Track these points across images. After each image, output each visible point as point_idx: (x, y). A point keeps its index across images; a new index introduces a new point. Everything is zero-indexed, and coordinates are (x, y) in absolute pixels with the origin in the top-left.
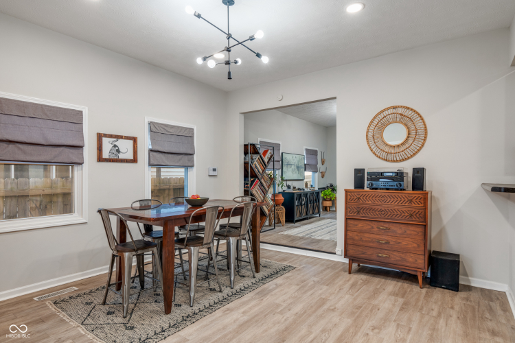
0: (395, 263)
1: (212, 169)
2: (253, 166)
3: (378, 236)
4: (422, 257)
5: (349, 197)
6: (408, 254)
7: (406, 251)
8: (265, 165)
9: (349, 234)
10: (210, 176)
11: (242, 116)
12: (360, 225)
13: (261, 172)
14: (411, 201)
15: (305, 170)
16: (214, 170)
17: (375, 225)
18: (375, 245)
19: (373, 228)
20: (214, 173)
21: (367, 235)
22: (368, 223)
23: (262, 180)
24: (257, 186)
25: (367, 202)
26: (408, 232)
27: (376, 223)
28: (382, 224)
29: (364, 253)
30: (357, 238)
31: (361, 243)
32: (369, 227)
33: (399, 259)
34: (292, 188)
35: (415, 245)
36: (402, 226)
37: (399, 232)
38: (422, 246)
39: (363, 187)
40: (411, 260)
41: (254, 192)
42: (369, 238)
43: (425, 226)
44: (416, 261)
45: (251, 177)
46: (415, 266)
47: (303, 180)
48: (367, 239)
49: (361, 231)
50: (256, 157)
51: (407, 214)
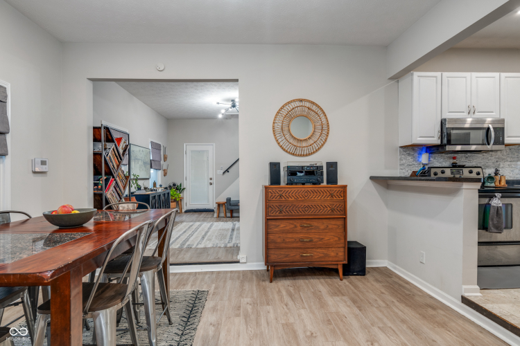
0: (318, 260)
1: (39, 160)
2: (108, 158)
3: (301, 236)
4: (342, 250)
5: (270, 195)
6: (330, 249)
7: (328, 246)
8: (119, 158)
9: (271, 237)
10: (35, 172)
11: (90, 84)
12: (282, 226)
13: (116, 167)
14: (332, 196)
15: (151, 167)
16: (43, 163)
17: (298, 223)
18: (299, 245)
19: (296, 227)
20: (43, 168)
21: (290, 235)
22: (291, 222)
23: (117, 179)
24: (112, 188)
25: (290, 199)
26: (330, 226)
27: (299, 221)
28: (304, 221)
29: (287, 256)
30: (279, 240)
31: (284, 245)
32: (292, 226)
33: (322, 255)
34: (142, 188)
35: (337, 239)
36: (324, 221)
37: (322, 227)
38: (342, 238)
39: (279, 183)
40: (333, 254)
41: (109, 196)
42: (292, 238)
43: (345, 219)
44: (337, 254)
45: (106, 174)
46: (337, 259)
47: (148, 179)
48: (290, 240)
49: (283, 232)
50: (111, 146)
51: (329, 209)
